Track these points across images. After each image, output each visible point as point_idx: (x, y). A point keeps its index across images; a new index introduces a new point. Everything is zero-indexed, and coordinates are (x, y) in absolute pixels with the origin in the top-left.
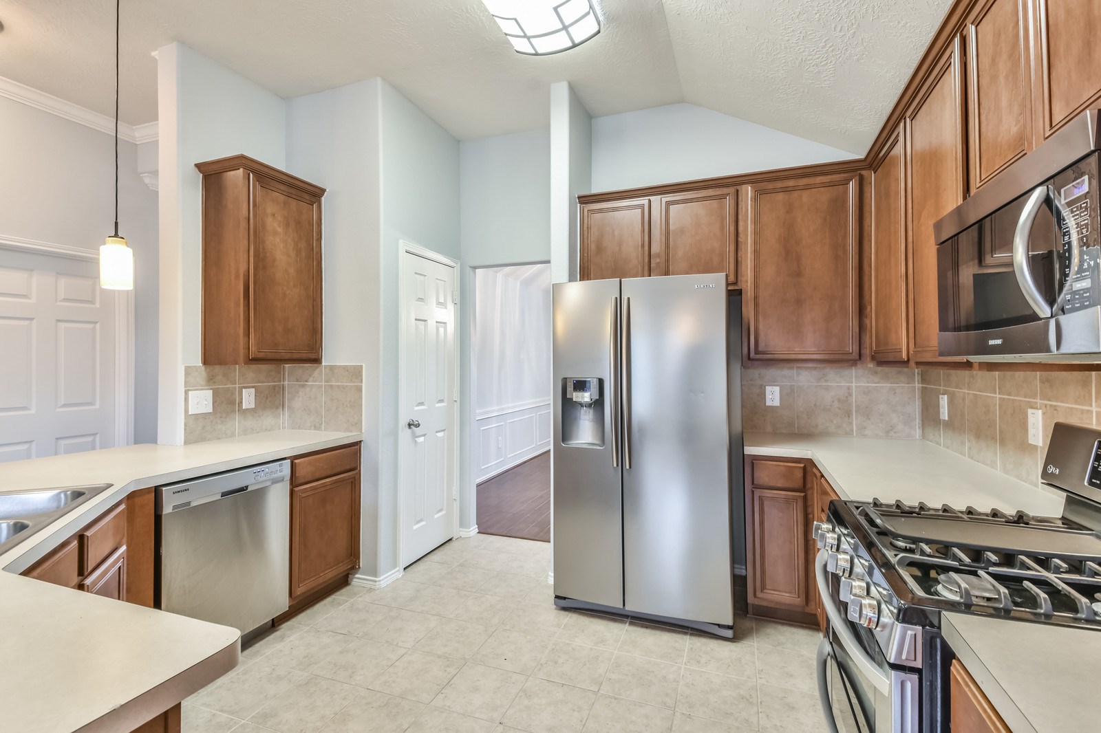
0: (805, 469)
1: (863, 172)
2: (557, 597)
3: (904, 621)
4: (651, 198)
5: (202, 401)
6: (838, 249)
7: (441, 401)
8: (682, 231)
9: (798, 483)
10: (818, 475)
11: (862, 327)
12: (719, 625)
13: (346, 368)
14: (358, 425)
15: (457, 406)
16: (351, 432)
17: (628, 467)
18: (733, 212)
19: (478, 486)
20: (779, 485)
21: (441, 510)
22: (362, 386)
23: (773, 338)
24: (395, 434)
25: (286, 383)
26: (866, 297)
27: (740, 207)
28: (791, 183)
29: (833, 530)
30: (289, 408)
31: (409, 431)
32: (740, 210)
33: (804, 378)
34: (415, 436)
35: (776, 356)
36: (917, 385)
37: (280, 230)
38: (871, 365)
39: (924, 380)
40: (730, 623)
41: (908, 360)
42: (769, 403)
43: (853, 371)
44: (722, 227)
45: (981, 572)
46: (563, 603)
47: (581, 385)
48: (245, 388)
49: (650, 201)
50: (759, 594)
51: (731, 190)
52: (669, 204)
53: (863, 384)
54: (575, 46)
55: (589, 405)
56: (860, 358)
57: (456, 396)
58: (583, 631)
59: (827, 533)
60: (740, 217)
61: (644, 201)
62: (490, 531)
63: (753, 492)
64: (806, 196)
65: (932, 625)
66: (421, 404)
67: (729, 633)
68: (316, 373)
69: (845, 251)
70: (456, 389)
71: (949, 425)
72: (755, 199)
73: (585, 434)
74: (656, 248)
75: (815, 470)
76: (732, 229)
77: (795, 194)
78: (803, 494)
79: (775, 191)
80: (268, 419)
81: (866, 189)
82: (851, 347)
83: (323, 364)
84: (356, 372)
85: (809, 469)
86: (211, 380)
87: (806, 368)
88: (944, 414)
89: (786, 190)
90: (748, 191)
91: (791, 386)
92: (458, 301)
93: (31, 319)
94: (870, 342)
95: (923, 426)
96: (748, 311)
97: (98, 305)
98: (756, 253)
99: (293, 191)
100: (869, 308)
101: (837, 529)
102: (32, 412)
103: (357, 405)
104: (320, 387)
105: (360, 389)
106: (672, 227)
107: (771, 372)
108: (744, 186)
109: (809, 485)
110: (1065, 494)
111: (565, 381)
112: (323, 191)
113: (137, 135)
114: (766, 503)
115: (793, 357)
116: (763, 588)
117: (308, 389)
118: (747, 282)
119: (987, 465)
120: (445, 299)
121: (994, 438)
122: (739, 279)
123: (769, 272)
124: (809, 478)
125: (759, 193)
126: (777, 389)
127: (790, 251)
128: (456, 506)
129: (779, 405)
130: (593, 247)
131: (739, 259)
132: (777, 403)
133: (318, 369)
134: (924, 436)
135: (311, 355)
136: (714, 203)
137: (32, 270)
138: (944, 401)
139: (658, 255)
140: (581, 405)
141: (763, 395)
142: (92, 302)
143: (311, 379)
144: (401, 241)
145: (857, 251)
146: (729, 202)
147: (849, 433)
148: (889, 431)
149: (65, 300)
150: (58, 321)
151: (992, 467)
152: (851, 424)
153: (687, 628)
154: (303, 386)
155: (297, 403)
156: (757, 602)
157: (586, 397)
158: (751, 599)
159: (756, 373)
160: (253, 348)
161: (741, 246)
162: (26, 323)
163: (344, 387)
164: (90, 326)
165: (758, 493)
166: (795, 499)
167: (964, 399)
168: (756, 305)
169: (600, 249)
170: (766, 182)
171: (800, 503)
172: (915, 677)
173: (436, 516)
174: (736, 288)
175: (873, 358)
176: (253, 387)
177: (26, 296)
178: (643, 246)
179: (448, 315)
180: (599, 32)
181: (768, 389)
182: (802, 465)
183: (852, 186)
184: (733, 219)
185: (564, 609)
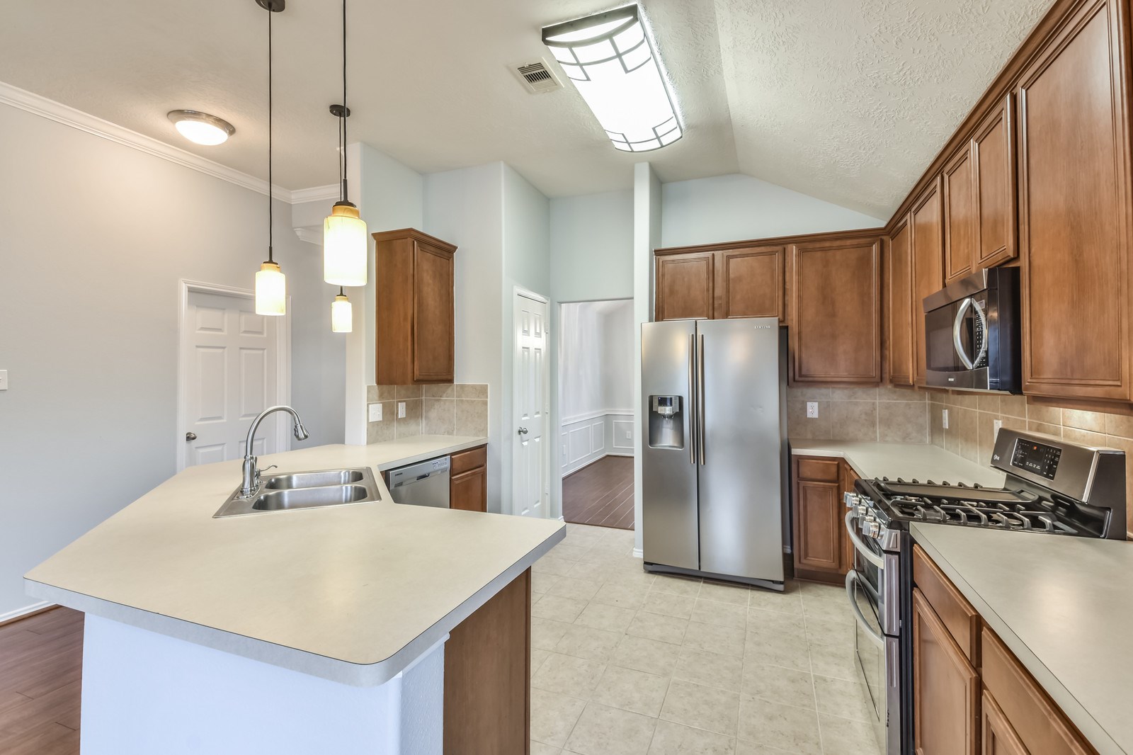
0: (838, 465)
1: (884, 238)
2: (645, 563)
3: (890, 528)
4: (715, 253)
5: (376, 412)
6: (864, 297)
7: (538, 413)
8: (739, 279)
9: (833, 475)
10: (849, 468)
11: (882, 357)
12: (773, 581)
13: (474, 387)
14: (484, 430)
15: (548, 417)
16: (479, 436)
17: (702, 464)
18: (781, 266)
19: (564, 479)
20: (819, 478)
21: (538, 502)
22: (487, 401)
23: (814, 365)
24: (510, 438)
25: (424, 398)
26: (886, 334)
27: (786, 261)
28: (827, 244)
29: (857, 496)
30: (426, 418)
31: (519, 436)
32: (786, 264)
33: (838, 396)
34: (522, 441)
35: (816, 379)
36: (927, 402)
37: (431, 282)
38: (890, 386)
39: (932, 398)
40: (782, 580)
41: (913, 385)
42: (809, 415)
43: (877, 390)
44: (772, 277)
45: (936, 507)
46: (650, 568)
47: (663, 401)
48: (400, 402)
49: (713, 255)
50: (803, 561)
51: (779, 248)
52: (729, 257)
53: (885, 400)
54: (662, 146)
55: (670, 417)
56: (881, 381)
57: (547, 409)
58: (669, 586)
59: (851, 498)
60: (787, 269)
61: (709, 254)
62: (572, 520)
63: (798, 483)
64: (839, 254)
65: (905, 530)
66: (526, 415)
67: (781, 587)
68: (449, 391)
69: (870, 298)
70: (547, 403)
71: (949, 432)
72: (799, 255)
73: (668, 438)
74: (718, 292)
75: (846, 466)
76: (781, 278)
77: (830, 253)
78: (837, 485)
79: (814, 250)
80: (412, 427)
81: (886, 250)
82: (875, 373)
83: (455, 383)
84: (483, 390)
85: (841, 465)
86: (381, 396)
87: (840, 388)
88: (946, 425)
89: (823, 249)
90: (793, 249)
91: (827, 402)
92: (548, 331)
93: (224, 348)
94: (889, 367)
95: (932, 433)
96: (794, 343)
97: (265, 335)
98: (800, 297)
99: (439, 251)
100: (888, 342)
101: (859, 496)
102: (225, 421)
103: (483, 416)
104: (452, 401)
105: (485, 403)
106: (732, 276)
107: (811, 391)
108: (790, 246)
109: (841, 478)
110: (1006, 474)
111: (651, 398)
112: (456, 248)
113: (293, 197)
114: (808, 492)
115: (829, 379)
116: (806, 555)
117: (442, 403)
118: (792, 320)
119: (971, 460)
120: (540, 331)
121: (975, 441)
122: (786, 318)
123: (810, 314)
124: (841, 472)
125: (802, 252)
126: (816, 404)
127: (826, 297)
128: (548, 498)
129: (817, 417)
130: (667, 290)
131: (786, 302)
132: (816, 415)
133: (451, 387)
134: (932, 442)
135: (445, 376)
136: (766, 258)
137: (224, 309)
138: (946, 413)
139: (720, 298)
140: (664, 416)
141: (804, 409)
142: (261, 333)
143: (445, 395)
144: (515, 287)
145: (879, 299)
146: (778, 258)
147: (874, 440)
148: (906, 438)
149: (245, 332)
150: (241, 348)
151: (975, 462)
152: (875, 432)
153: (748, 585)
154: (438, 400)
155: (433, 414)
156: (801, 567)
157: (667, 410)
158: (796, 565)
159: (799, 392)
160: (416, 372)
161: (788, 292)
162: (221, 350)
163: (472, 402)
164: (260, 352)
165: (802, 483)
166: (831, 488)
167: (958, 413)
168: (800, 339)
169: (672, 292)
170: (808, 243)
171: (835, 491)
172: (897, 556)
173: (535, 506)
174: (784, 325)
175: (891, 381)
176: (404, 401)
177: (220, 329)
178: (708, 290)
179: (541, 343)
180: (681, 137)
181: (809, 404)
182: (836, 463)
183: (875, 248)
184: (781, 270)
185: (651, 572)
